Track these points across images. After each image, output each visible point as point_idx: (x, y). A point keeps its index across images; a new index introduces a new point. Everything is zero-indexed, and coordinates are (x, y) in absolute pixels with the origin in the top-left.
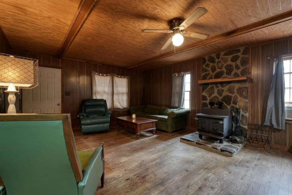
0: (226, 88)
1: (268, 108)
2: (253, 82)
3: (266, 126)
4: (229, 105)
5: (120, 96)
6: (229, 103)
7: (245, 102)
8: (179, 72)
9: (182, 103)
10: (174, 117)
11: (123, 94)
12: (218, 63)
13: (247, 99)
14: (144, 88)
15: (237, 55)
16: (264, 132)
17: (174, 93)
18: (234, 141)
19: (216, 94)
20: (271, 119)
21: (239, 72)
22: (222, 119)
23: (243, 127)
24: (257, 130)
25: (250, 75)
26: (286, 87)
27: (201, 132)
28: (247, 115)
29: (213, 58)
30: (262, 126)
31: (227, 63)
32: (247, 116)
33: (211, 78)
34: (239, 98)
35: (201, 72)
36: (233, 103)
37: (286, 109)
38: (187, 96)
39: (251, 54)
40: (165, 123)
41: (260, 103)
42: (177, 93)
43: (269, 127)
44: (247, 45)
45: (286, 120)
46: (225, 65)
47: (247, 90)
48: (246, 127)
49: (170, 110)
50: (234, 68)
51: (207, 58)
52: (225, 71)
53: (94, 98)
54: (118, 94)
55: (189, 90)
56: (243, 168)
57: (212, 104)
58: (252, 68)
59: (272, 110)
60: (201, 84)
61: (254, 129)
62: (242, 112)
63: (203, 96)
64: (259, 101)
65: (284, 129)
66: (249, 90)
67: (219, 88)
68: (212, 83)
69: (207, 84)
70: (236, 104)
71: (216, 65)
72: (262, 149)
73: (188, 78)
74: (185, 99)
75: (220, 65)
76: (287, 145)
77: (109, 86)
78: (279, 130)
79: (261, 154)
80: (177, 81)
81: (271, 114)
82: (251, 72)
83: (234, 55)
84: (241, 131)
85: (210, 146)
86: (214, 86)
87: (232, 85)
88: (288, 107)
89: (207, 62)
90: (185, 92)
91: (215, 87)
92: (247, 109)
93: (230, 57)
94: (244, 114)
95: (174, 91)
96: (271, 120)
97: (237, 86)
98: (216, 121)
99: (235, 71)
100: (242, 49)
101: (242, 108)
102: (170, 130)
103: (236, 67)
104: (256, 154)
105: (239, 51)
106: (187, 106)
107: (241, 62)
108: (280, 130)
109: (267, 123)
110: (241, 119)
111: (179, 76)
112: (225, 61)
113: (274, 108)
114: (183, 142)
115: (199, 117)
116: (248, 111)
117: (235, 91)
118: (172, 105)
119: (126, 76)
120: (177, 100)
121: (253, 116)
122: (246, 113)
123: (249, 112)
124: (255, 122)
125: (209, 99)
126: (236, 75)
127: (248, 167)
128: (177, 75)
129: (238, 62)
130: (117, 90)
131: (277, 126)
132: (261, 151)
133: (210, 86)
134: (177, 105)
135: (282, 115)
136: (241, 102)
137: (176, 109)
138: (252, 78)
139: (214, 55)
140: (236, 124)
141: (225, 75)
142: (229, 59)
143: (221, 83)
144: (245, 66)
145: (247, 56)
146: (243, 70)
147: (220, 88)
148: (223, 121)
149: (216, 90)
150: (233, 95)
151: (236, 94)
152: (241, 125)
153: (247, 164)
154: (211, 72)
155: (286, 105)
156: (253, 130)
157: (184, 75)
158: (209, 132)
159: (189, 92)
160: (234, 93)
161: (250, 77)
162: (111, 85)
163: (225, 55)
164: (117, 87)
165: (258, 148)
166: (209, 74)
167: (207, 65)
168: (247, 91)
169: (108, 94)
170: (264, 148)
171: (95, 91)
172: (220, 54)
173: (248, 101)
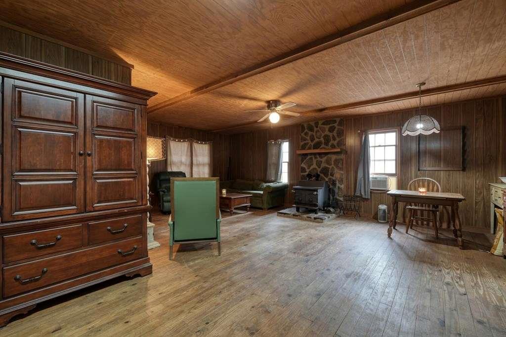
0: (324, 159)
1: (358, 179)
2: (347, 154)
3: (357, 197)
4: (327, 177)
5: (201, 168)
6: (326, 175)
8: (276, 140)
9: (279, 176)
10: (270, 191)
11: (204, 165)
12: (316, 132)
14: (230, 158)
15: (334, 126)
17: (270, 165)
18: (328, 212)
19: (314, 166)
20: (361, 191)
21: (335, 143)
22: (316, 190)
23: (339, 199)
25: (344, 146)
26: (371, 159)
27: (298, 205)
28: (342, 186)
29: (312, 126)
30: (354, 197)
31: (325, 133)
32: (342, 188)
33: (309, 148)
34: (336, 170)
35: (300, 140)
36: (331, 175)
37: (370, 179)
38: (285, 168)
39: (345, 126)
40: (260, 199)
42: (274, 163)
43: (359, 197)
44: (342, 117)
45: (371, 190)
46: (323, 135)
47: (342, 162)
48: (341, 199)
49: (265, 185)
50: (332, 139)
51: (305, 126)
52: (323, 141)
53: (169, 170)
54: (198, 165)
55: (288, 161)
57: (309, 176)
59: (362, 181)
60: (300, 155)
62: (338, 185)
63: (302, 168)
65: (369, 197)
66: (344, 162)
67: (317, 159)
68: (311, 154)
69: (306, 155)
70: (333, 176)
71: (314, 134)
73: (285, 147)
74: (283, 171)
75: (318, 134)
76: (373, 213)
77: (187, 155)
80: (273, 150)
82: (346, 143)
83: (331, 125)
84: (337, 203)
85: (305, 216)
86: (313, 156)
87: (329, 156)
88: (373, 178)
89: (306, 130)
90: (283, 163)
91: (314, 158)
93: (327, 127)
95: (269, 162)
97: (334, 157)
98: (310, 192)
99: (332, 142)
100: (338, 120)
101: (338, 180)
102: (265, 206)
103: (333, 138)
105: (335, 122)
106: (284, 179)
107: (337, 133)
108: (367, 199)
109: (358, 194)
110: (337, 191)
111: (275, 144)
112: (323, 131)
113: (362, 179)
114: (281, 216)
115: (296, 189)
116: (343, 182)
117: (333, 163)
118: (267, 179)
119: (208, 141)
120: (273, 172)
121: (348, 187)
122: (341, 185)
123: (344, 184)
124: (349, 194)
125: (308, 171)
126: (333, 147)
128: (273, 143)
129: (335, 133)
130: (197, 160)
131: (365, 196)
133: (309, 157)
134: (273, 179)
135: (368, 185)
136: (338, 174)
137: (272, 184)
138: (346, 150)
139: (313, 124)
140: (333, 196)
141: (323, 146)
142: (327, 129)
143: (320, 154)
144: (341, 137)
145: (342, 128)
146: (339, 142)
147: (319, 159)
148: (317, 192)
149: (314, 161)
150: (330, 167)
151: (333, 166)
152: (338, 197)
153: (333, 226)
154: (310, 141)
155: (371, 176)
157: (281, 143)
158: (305, 204)
159: (287, 163)
160: (331, 165)
161: (344, 149)
162: (189, 154)
163: (323, 124)
164: (196, 156)
166: (308, 143)
167: (306, 134)
169: (186, 165)
171: (170, 163)
172: (318, 122)
173: (343, 173)
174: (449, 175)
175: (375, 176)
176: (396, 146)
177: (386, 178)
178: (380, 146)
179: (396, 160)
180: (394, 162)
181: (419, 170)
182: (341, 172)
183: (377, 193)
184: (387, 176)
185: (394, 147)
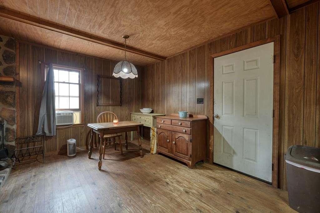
1: (41, 116)
2: (21, 86)
3: (38, 136)
7: (12, 110)
13: (14, 107)
16: (37, 142)
20: (43, 127)
23: (9, 145)
24: (27, 143)
25: (18, 76)
28: (15, 127)
30: (34, 137)
32: (14, 129)
34: (1, 106)
41: (31, 111)
43: (41, 136)
44: (13, 36)
45: (57, 126)
47: (13, 95)
48: (13, 143)
56: (18, 198)
58: (20, 69)
59: (45, 117)
61: (24, 143)
62: (6, 125)
64: (30, 109)
65: (55, 135)
66: (17, 95)
72: (35, 162)
76: (58, 149)
78: (50, 137)
79: (35, 168)
81: (44, 122)
82: (19, 74)
84: (6, 151)
88: (58, 114)
92: (13, 119)
94: (9, 126)
96: (43, 129)
100: (5, 39)
101: (6, 119)
104: (30, 171)
107: (3, 56)
108: (52, 136)
109: (39, 133)
110: (5, 135)
113: (46, 116)
116: (16, 121)
121: (23, 127)
122: (12, 125)
123: (17, 123)
124: (26, 135)
127: (25, 193)
131: (49, 134)
132: (35, 166)
135: (53, 122)
138: (21, 81)
144: (10, 63)
145: (13, 51)
146: (7, 68)
152: (6, 143)
153: (23, 190)
155: (56, 112)
156: (24, 145)
161: (17, 79)
165: (31, 164)
168: (14, 97)
170: (37, 160)
173: (15, 109)
174: (114, 109)
175: (60, 112)
176: (79, 84)
177: (72, 114)
178: (64, 82)
179: (80, 97)
180: (78, 99)
181: (98, 106)
182: (12, 109)
183: (62, 129)
184: (72, 112)
185: (78, 86)
